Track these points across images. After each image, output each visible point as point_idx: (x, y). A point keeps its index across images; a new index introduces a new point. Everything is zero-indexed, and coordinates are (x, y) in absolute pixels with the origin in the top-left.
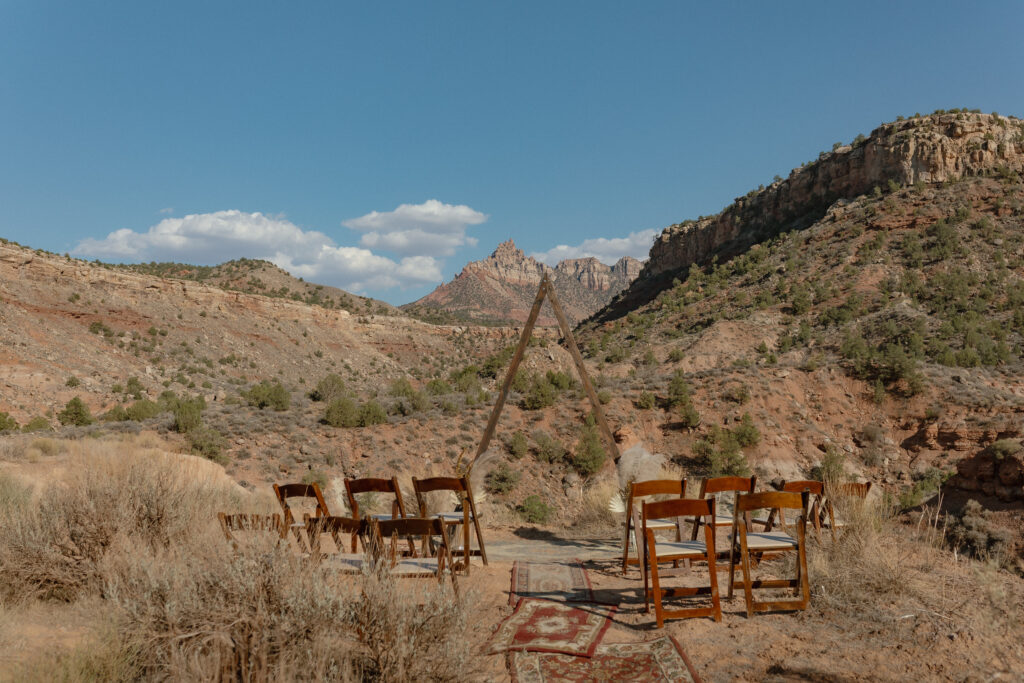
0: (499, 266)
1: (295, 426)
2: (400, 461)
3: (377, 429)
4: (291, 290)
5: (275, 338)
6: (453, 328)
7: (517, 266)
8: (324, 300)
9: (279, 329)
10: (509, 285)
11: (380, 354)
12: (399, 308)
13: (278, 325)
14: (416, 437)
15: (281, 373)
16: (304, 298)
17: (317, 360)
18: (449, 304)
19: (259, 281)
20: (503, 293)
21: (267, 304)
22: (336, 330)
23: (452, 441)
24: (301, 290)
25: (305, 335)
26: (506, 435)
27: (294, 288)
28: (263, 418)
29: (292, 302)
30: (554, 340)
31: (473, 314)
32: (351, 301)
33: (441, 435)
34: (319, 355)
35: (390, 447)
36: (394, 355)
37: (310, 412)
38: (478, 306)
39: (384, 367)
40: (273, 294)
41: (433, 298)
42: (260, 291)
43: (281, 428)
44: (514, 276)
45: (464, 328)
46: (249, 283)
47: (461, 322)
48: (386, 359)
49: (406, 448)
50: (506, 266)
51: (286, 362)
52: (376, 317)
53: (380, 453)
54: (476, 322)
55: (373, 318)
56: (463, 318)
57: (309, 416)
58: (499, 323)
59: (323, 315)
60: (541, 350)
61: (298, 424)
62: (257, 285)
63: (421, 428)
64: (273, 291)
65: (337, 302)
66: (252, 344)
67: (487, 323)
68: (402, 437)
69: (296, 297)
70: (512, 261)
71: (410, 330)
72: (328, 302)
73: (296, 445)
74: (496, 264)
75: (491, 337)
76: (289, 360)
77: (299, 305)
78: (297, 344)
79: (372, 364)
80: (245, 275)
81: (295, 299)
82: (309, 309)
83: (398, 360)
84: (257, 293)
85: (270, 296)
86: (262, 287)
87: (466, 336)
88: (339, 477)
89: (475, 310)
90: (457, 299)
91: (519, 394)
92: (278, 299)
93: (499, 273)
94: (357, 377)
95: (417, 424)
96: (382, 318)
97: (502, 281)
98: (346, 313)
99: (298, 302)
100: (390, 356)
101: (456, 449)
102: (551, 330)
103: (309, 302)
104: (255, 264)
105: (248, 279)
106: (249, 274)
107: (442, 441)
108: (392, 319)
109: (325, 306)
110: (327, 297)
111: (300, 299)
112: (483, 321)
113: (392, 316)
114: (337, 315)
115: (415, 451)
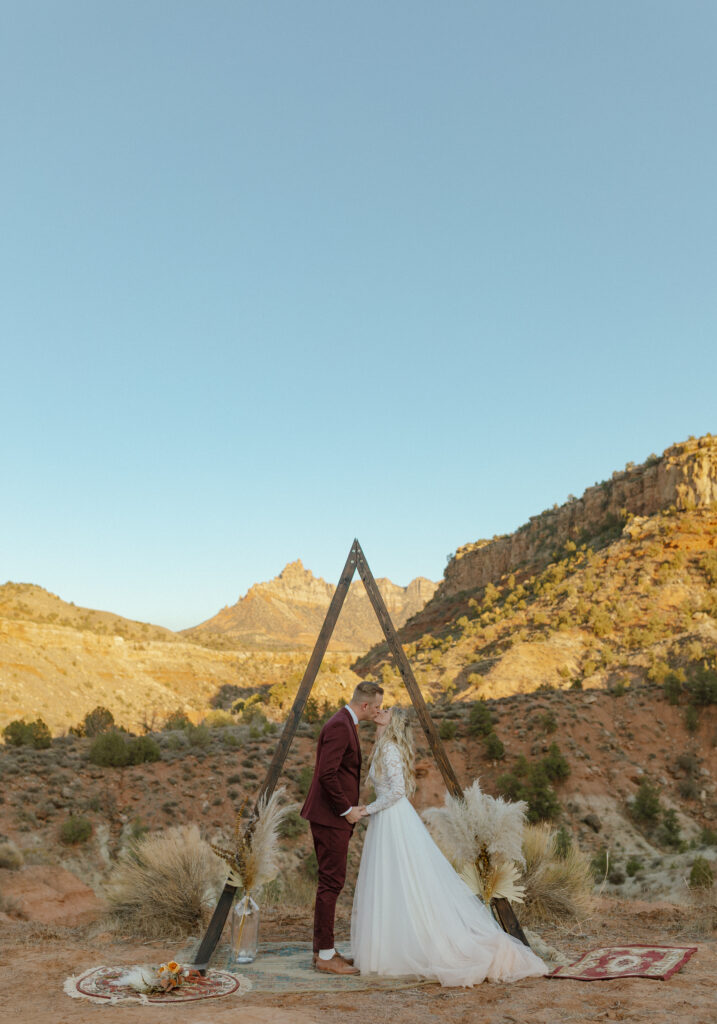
0: (287, 588)
1: (56, 766)
2: (174, 804)
3: (150, 767)
4: (60, 616)
5: (40, 667)
6: (236, 654)
7: (305, 587)
8: (97, 626)
9: (46, 658)
10: (297, 607)
11: (156, 684)
12: (179, 633)
13: (44, 653)
14: (194, 776)
15: (45, 706)
16: (74, 624)
17: (86, 691)
18: (232, 628)
19: (26, 606)
20: (291, 616)
21: (32, 629)
22: (108, 658)
23: (234, 780)
24: (71, 615)
25: (74, 664)
26: (294, 771)
27: (63, 614)
28: (20, 757)
29: (61, 628)
30: (345, 665)
31: (258, 639)
32: (126, 626)
33: (221, 774)
34: (89, 685)
35: (164, 788)
36: (172, 684)
37: (74, 750)
38: (263, 630)
39: (160, 698)
40: (41, 620)
41: (216, 622)
42: (27, 617)
43: (41, 769)
44: (302, 597)
45: (248, 654)
46: (15, 609)
47: (245, 648)
48: (163, 690)
49: (182, 789)
50: (294, 588)
51: (52, 694)
52: (152, 643)
53: (151, 795)
54: (261, 647)
55: (149, 644)
56: (247, 644)
57: (72, 755)
58: (287, 648)
59: (95, 642)
60: (332, 676)
61: (59, 763)
62: (22, 609)
63: (199, 765)
64: (41, 617)
65: (111, 628)
66: (15, 675)
67: (273, 648)
68: (177, 776)
69: (66, 623)
70: (300, 581)
71: (190, 657)
72: (100, 628)
73: (56, 788)
74: (283, 585)
75: (278, 663)
76: (55, 692)
77: (68, 631)
78: (65, 674)
79: (148, 695)
80: (11, 600)
81: (64, 625)
82: (80, 635)
83: (176, 689)
84: (23, 619)
85: (37, 622)
86: (29, 612)
87: (251, 663)
88: (104, 824)
89: (260, 635)
90: (241, 624)
91: (308, 725)
92: (45, 625)
93: (287, 595)
94: (131, 709)
95: (195, 762)
96: (160, 644)
97: (289, 603)
98: (121, 639)
99: (68, 628)
100: (167, 685)
101: (237, 788)
102: (341, 654)
103: (79, 628)
104: (22, 587)
105: (14, 604)
106: (15, 599)
107: (223, 780)
108: (170, 645)
109: (97, 632)
110: (100, 622)
111: (70, 624)
112: (269, 646)
113: (170, 641)
114: (110, 642)
115: (191, 793)
